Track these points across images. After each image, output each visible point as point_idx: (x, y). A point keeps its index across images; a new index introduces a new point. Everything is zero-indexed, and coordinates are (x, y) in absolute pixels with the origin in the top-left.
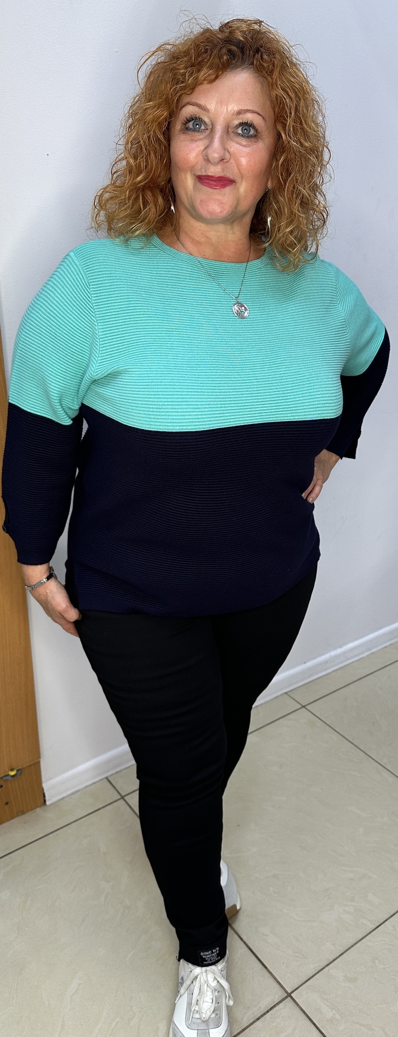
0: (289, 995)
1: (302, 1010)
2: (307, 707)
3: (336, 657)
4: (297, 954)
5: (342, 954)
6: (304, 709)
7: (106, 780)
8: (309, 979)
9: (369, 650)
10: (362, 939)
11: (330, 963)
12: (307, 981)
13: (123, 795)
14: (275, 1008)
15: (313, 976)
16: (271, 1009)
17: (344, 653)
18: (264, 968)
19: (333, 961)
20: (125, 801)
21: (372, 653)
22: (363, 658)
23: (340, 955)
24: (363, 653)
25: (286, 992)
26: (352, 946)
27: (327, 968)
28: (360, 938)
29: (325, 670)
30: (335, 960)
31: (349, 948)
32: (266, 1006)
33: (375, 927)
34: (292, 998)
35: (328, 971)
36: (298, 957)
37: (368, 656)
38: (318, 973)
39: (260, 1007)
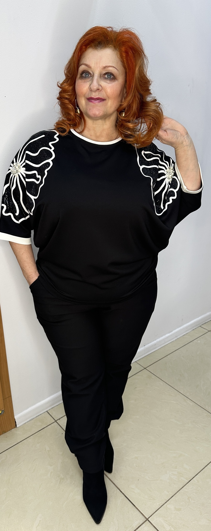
0: (147, 519)
1: (154, 527)
2: (146, 368)
3: (160, 341)
4: (150, 498)
5: (173, 496)
6: (145, 369)
7: (46, 413)
8: (157, 511)
9: (176, 337)
10: (182, 488)
11: (167, 501)
12: (156, 511)
13: (56, 420)
14: (141, 527)
15: (159, 509)
16: (139, 527)
17: (164, 339)
18: (134, 506)
19: (168, 500)
20: (57, 423)
21: (178, 339)
22: (174, 341)
23: (172, 497)
24: (173, 339)
25: (146, 518)
26: (178, 492)
27: (166, 504)
28: (181, 487)
29: (155, 348)
30: (169, 500)
31: (176, 493)
32: (136, 526)
33: (188, 481)
34: (149, 521)
35: (166, 506)
36: (150, 499)
37: (176, 340)
38: (161, 507)
39: (133, 527)
